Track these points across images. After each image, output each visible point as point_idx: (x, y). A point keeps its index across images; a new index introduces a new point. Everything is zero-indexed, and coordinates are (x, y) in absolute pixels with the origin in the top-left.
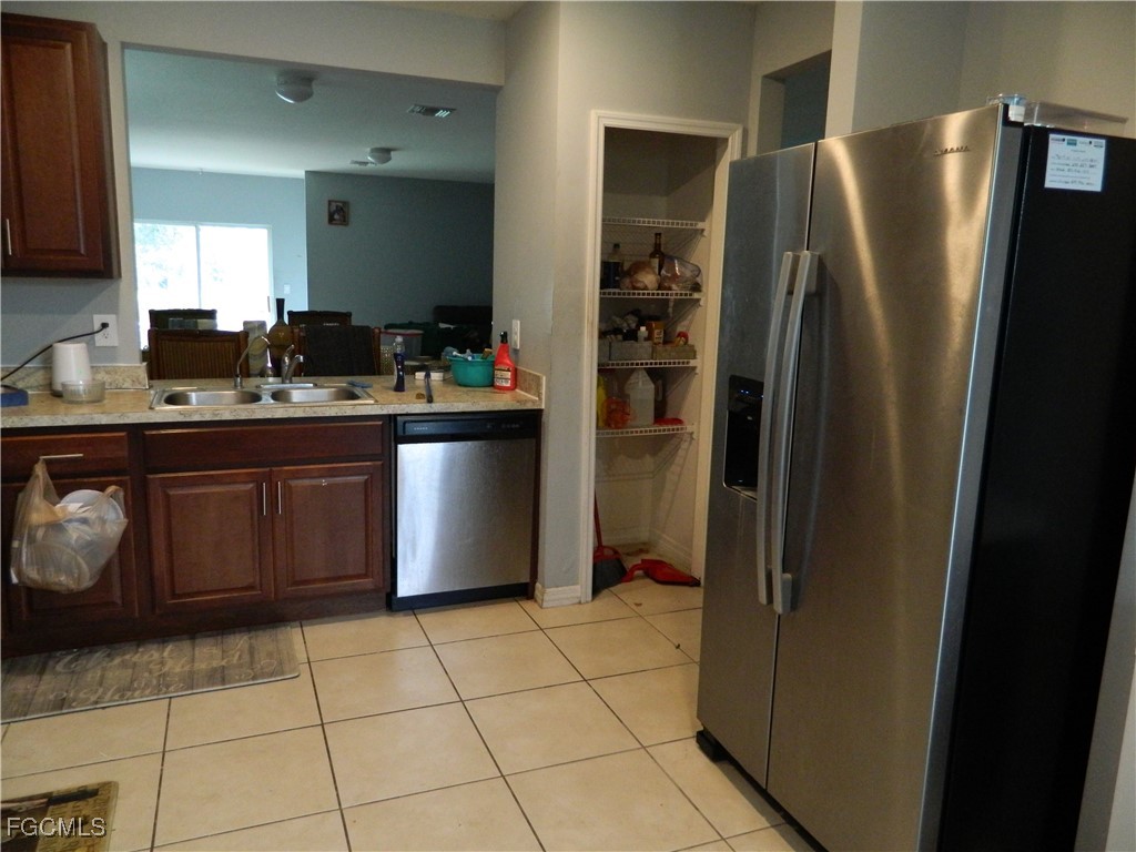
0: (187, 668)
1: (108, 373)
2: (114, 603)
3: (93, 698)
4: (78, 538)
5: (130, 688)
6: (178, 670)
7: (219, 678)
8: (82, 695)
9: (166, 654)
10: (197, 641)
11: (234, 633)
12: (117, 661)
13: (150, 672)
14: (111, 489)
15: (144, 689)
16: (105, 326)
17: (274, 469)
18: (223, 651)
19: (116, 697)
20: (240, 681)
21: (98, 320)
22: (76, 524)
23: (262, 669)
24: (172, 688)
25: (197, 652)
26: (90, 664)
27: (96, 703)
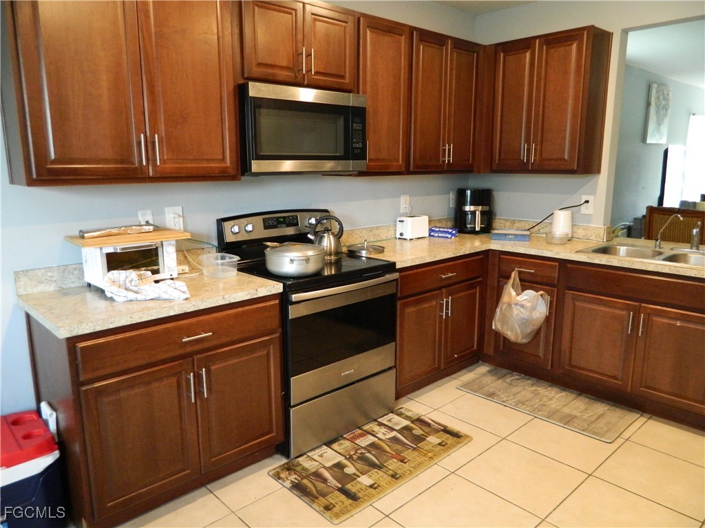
0: (558, 408)
1: (584, 229)
2: (539, 357)
3: (504, 399)
4: (517, 314)
5: (523, 403)
6: (552, 406)
7: (567, 421)
8: (502, 396)
9: (557, 396)
10: (581, 398)
11: (604, 403)
12: (534, 388)
13: (540, 401)
14: (541, 292)
15: (529, 406)
16: (587, 202)
17: (643, 305)
18: (586, 409)
19: (513, 404)
20: (575, 427)
21: (584, 198)
22: (519, 307)
23: (594, 428)
24: (539, 413)
25: (573, 402)
26: (521, 384)
27: (504, 402)
